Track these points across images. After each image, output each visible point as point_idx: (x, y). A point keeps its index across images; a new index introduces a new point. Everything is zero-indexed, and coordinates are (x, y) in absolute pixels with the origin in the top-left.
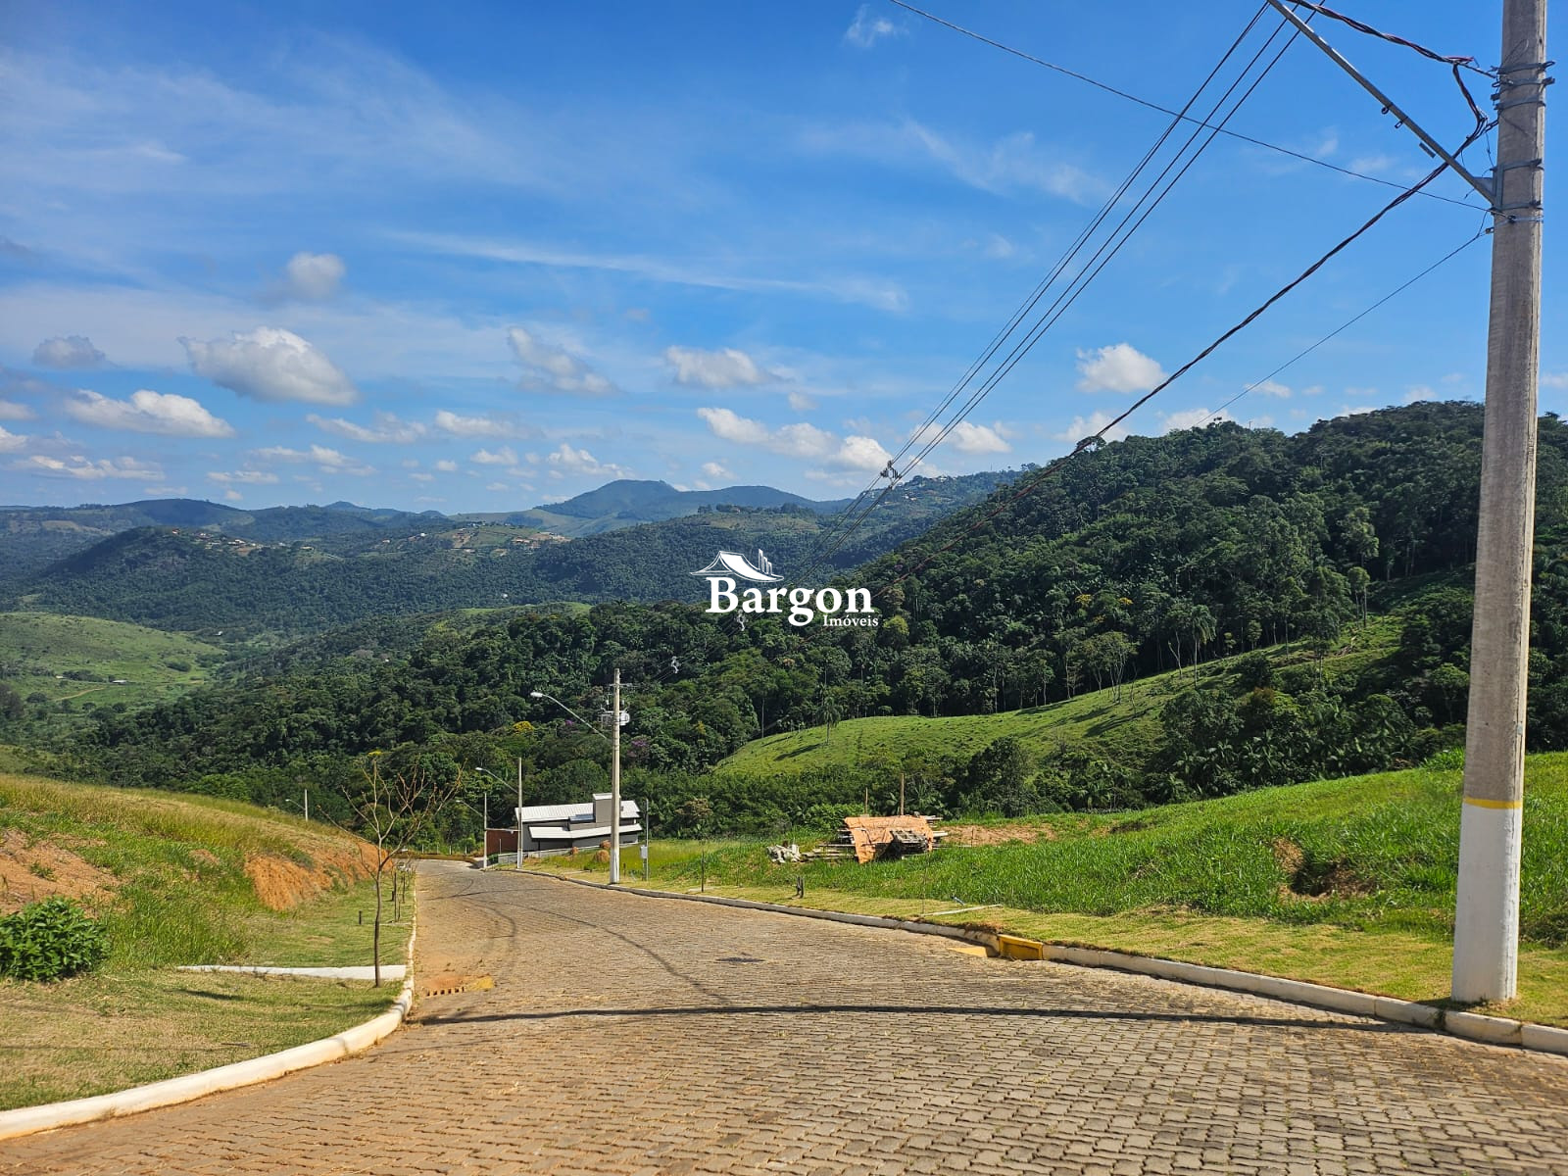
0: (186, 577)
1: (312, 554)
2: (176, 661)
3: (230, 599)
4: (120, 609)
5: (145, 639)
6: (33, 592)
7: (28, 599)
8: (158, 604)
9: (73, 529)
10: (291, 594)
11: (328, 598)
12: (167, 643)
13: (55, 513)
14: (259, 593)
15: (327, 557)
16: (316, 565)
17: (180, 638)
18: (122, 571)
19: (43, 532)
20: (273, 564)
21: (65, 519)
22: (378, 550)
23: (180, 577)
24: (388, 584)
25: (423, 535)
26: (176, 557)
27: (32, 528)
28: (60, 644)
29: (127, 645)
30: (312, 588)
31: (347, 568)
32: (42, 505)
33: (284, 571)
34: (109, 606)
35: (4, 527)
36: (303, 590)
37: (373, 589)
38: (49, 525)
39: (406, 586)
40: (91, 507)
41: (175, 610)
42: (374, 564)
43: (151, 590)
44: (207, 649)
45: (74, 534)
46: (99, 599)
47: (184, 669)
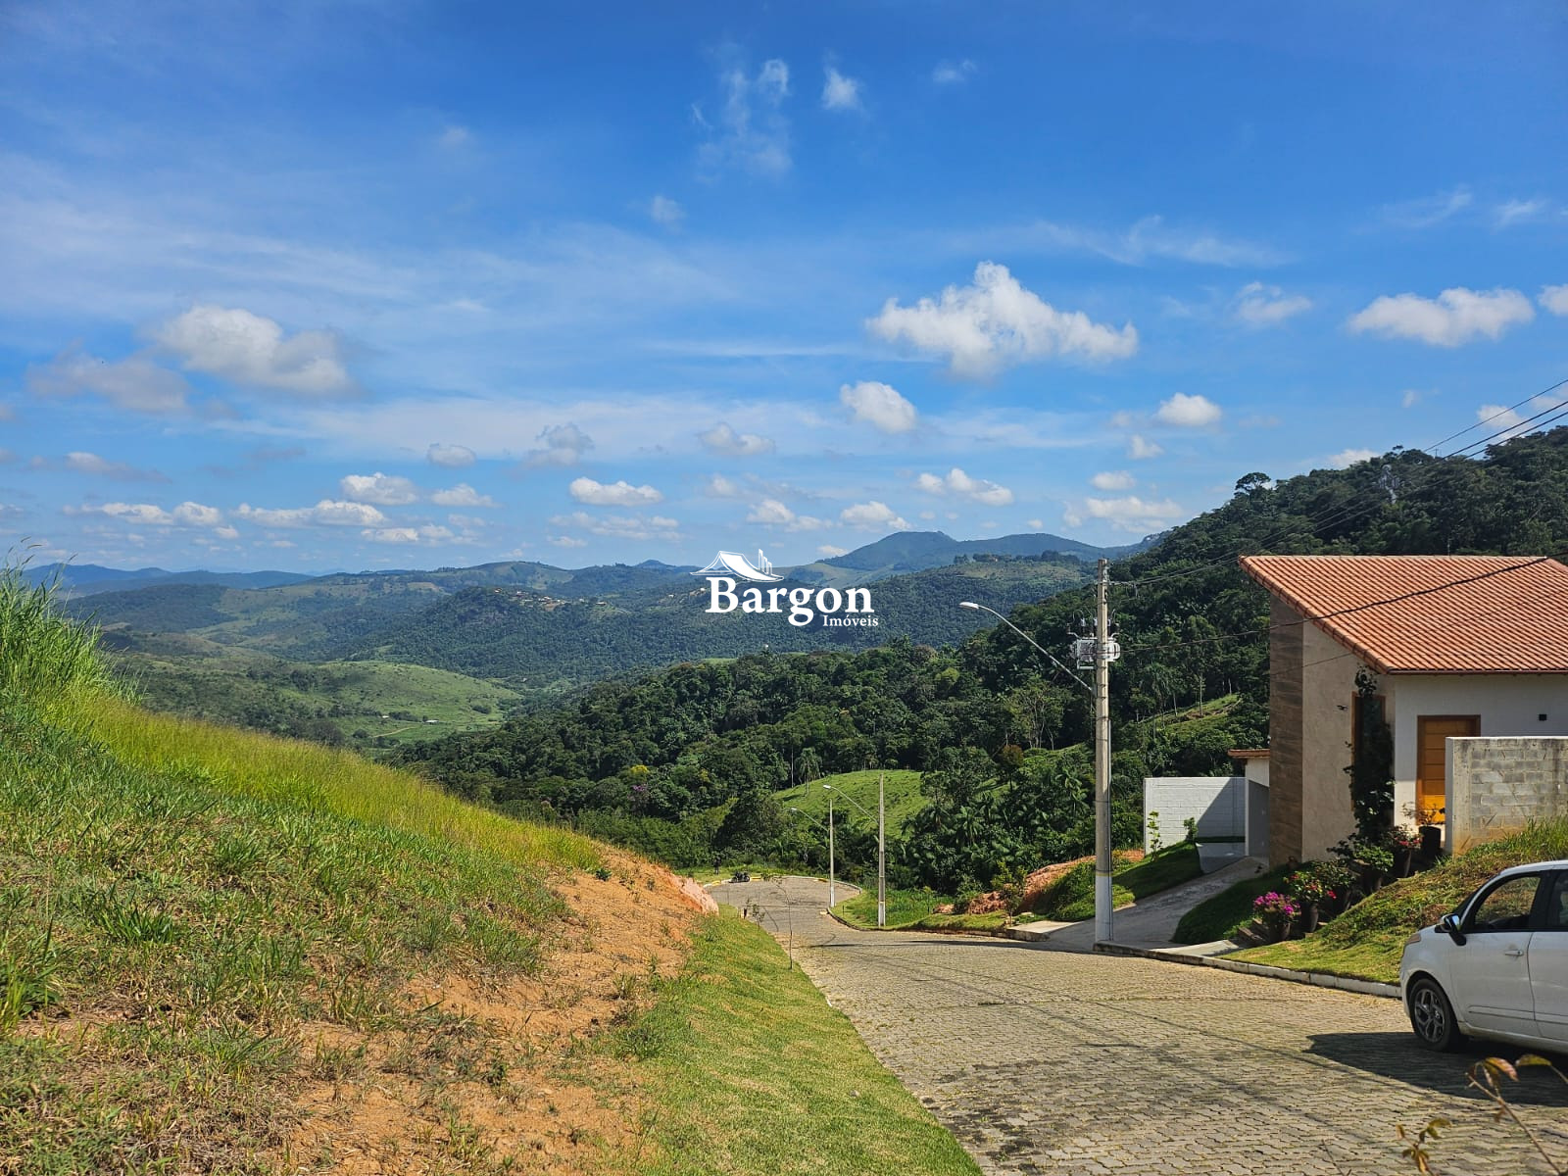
0: (503, 630)
1: (607, 608)
2: (480, 704)
3: (536, 649)
4: (451, 659)
5: (460, 684)
6: (387, 644)
7: (382, 649)
8: (480, 654)
9: (430, 590)
10: (585, 645)
11: (615, 649)
12: (475, 689)
13: (418, 576)
14: (559, 644)
15: (618, 611)
16: (608, 619)
17: (486, 685)
18: (455, 625)
19: (407, 593)
20: (572, 619)
21: (426, 581)
22: (663, 605)
23: (499, 630)
24: (665, 636)
25: (702, 589)
26: (497, 613)
27: (399, 588)
28: (392, 688)
29: (443, 689)
30: (603, 639)
31: (633, 621)
32: (410, 569)
33: (582, 624)
34: (443, 655)
35: (379, 589)
36: (595, 641)
37: (652, 640)
38: (412, 586)
39: (680, 637)
40: (446, 570)
41: (493, 660)
42: (656, 617)
43: (476, 642)
44: (508, 694)
45: (431, 593)
46: (437, 650)
47: (485, 711)
